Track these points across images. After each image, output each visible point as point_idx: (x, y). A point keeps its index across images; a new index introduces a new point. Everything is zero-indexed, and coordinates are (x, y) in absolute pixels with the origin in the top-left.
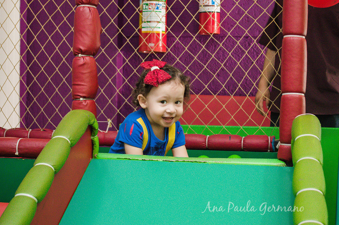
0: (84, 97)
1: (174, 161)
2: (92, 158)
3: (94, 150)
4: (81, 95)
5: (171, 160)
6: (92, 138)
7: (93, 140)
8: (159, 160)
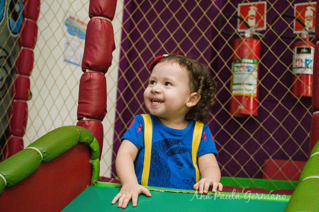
0: (87, 117)
1: (177, 192)
2: (91, 186)
3: (93, 176)
4: (84, 114)
5: (174, 191)
6: (91, 161)
7: (92, 164)
8: (160, 191)
